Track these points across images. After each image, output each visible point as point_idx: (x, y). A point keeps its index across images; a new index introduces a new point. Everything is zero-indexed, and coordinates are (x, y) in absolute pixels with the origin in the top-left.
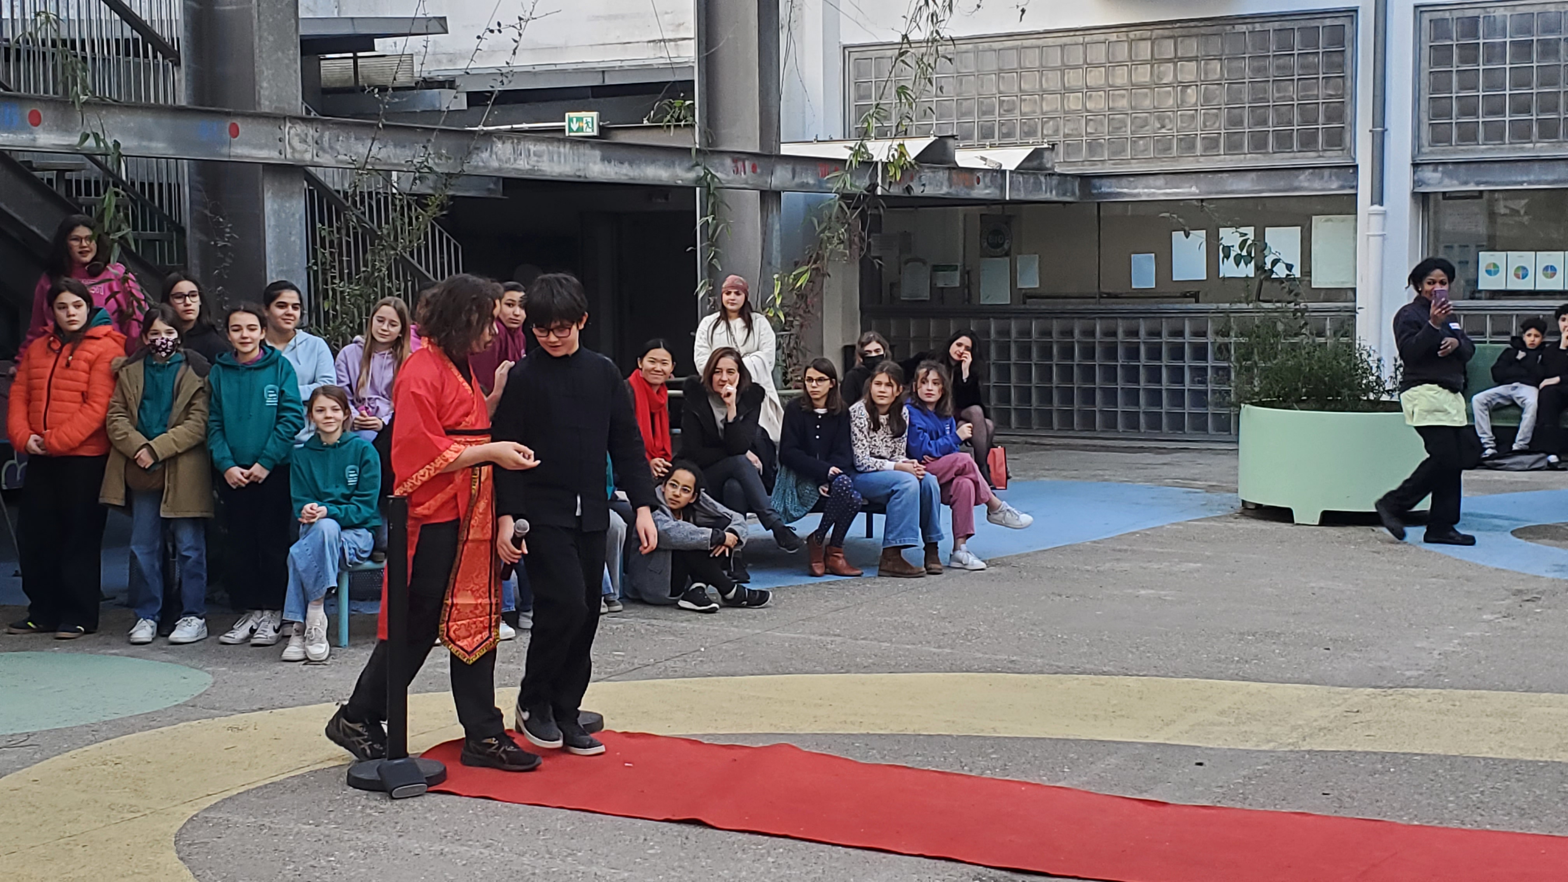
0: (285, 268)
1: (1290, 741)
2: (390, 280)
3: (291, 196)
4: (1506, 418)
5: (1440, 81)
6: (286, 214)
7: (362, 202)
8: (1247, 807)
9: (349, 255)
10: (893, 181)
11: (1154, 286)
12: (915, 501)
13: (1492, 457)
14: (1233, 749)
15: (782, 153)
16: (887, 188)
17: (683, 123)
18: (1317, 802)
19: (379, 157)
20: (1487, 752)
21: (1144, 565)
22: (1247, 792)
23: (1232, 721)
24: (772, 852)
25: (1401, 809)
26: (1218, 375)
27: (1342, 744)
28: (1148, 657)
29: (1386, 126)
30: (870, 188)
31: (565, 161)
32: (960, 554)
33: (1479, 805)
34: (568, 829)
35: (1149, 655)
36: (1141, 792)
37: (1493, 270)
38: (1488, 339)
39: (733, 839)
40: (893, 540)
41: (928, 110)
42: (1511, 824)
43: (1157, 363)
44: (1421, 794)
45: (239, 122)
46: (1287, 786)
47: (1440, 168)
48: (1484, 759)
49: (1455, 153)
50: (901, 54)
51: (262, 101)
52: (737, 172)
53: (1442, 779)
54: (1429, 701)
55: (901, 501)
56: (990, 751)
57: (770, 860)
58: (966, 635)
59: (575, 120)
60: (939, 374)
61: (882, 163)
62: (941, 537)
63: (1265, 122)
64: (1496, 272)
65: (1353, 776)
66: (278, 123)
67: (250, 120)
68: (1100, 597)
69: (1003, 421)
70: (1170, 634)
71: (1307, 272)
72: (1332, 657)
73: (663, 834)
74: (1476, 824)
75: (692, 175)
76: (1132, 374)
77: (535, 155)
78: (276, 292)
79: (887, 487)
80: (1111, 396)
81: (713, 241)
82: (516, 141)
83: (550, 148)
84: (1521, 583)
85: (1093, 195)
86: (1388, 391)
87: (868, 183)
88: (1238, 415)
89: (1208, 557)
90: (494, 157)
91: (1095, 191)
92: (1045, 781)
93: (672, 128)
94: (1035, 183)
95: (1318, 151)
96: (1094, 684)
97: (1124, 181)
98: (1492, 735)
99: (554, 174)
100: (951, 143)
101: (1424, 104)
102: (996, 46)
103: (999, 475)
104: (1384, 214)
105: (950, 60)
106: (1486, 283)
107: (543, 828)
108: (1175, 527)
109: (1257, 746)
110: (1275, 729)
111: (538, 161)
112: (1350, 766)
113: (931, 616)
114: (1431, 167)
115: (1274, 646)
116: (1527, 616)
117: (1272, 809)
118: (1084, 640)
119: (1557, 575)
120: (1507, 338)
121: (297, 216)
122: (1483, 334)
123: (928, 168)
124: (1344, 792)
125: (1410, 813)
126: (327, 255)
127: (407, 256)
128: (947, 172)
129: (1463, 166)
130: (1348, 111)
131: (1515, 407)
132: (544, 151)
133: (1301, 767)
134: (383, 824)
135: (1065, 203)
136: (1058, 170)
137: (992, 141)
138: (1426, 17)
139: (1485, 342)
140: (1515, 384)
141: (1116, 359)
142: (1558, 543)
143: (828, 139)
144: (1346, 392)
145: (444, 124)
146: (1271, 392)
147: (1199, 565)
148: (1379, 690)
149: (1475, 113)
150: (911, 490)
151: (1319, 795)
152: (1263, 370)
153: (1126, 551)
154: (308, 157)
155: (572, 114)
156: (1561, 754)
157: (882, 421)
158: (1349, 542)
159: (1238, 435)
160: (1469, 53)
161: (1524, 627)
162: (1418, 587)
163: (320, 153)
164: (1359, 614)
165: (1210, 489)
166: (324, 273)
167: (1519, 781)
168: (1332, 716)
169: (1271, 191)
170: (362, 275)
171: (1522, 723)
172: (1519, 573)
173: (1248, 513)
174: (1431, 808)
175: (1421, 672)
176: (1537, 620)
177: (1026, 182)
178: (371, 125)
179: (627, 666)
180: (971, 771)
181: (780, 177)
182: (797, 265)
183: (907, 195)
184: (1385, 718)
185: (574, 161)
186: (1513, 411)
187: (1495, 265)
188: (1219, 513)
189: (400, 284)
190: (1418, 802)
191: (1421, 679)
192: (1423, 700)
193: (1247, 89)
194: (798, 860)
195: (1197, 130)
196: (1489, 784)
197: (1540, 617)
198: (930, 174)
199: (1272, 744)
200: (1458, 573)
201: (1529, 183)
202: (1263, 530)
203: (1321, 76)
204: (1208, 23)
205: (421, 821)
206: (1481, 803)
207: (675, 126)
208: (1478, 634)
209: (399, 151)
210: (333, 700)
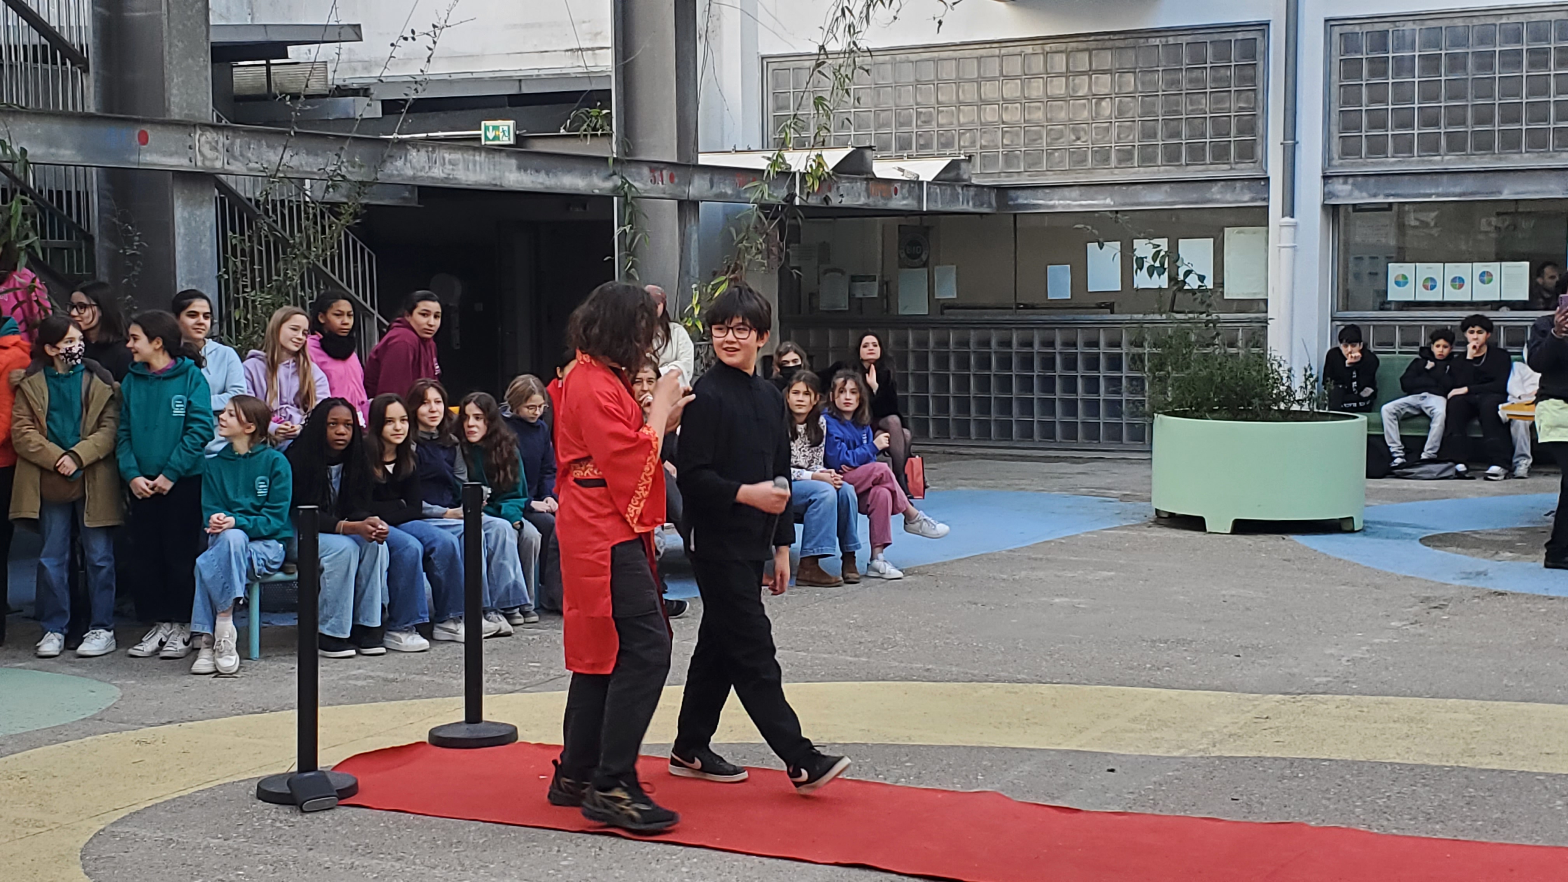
0: (195, 277)
1: (1201, 747)
2: (303, 289)
3: (201, 204)
4: (1413, 427)
5: (1350, 95)
6: (196, 222)
7: (274, 211)
8: (1157, 812)
9: (261, 263)
10: (811, 191)
11: (1069, 297)
12: (832, 509)
13: (1401, 466)
14: (1145, 756)
15: (700, 162)
16: (805, 198)
17: (599, 132)
18: (1226, 808)
19: (291, 164)
20: (1395, 758)
21: (1059, 574)
22: (1158, 797)
23: (1144, 727)
24: (686, 862)
25: (1309, 814)
26: (1132, 385)
27: (1251, 750)
28: (1062, 665)
29: (1297, 139)
30: (788, 199)
31: (481, 169)
32: (877, 563)
33: (1385, 810)
34: (481, 841)
35: (1062, 662)
36: (1053, 799)
37: (1402, 282)
38: (1397, 350)
39: (647, 849)
40: (811, 549)
41: (846, 122)
42: (1417, 828)
43: (1073, 374)
44: (1329, 799)
45: (148, 129)
46: (1196, 792)
47: (1350, 180)
48: (1391, 764)
49: (1364, 165)
50: (818, 65)
51: (172, 108)
52: (654, 181)
53: (1350, 785)
54: (1337, 707)
55: (818, 511)
56: (904, 759)
57: (684, 870)
58: (883, 644)
59: (491, 128)
60: (857, 383)
61: (800, 173)
62: (858, 547)
63: (1178, 135)
64: (1406, 283)
65: (1261, 782)
66: (188, 130)
67: (159, 128)
68: (1014, 605)
69: (921, 429)
70: (1084, 642)
71: (1219, 283)
72: (1242, 664)
73: (576, 846)
74: (1382, 829)
75: (609, 185)
76: (1048, 384)
77: (450, 163)
78: (187, 301)
79: (805, 496)
80: (1027, 406)
81: (630, 251)
82: (430, 149)
83: (465, 155)
84: (1429, 590)
85: (1010, 206)
86: (1298, 401)
87: (786, 193)
88: (1152, 425)
89: (1122, 566)
90: (408, 165)
91: (1011, 203)
92: (958, 788)
93: (589, 137)
94: (952, 195)
95: (1229, 164)
96: (1010, 692)
97: (1040, 192)
98: (1399, 741)
99: (469, 183)
100: (868, 153)
101: (1335, 117)
102: (913, 57)
103: (918, 484)
104: (1295, 226)
105: (867, 71)
106: (1395, 294)
107: (455, 841)
108: (1089, 536)
109: (1168, 752)
110: (1185, 736)
111: (453, 170)
112: (1259, 772)
113: (848, 626)
114: (1341, 180)
115: (1185, 654)
116: (1434, 623)
117: (1182, 814)
118: (999, 648)
119: (1465, 582)
120: (1416, 349)
121: (208, 224)
122: (1392, 344)
123: (847, 178)
124: (1252, 797)
125: (1317, 819)
126: (239, 264)
127: (321, 265)
128: (865, 182)
129: (1372, 180)
130: (1260, 123)
131: (1423, 417)
132: (459, 159)
133: (1211, 772)
134: (294, 837)
135: (981, 214)
136: (974, 181)
137: (910, 152)
138: (1337, 31)
139: (1394, 353)
140: (1423, 394)
141: (1032, 369)
142: (1465, 551)
143: (746, 149)
144: (1256, 401)
145: (357, 132)
146: (1184, 403)
147: (1112, 573)
148: (1287, 697)
149: (1384, 126)
150: (828, 500)
151: (1228, 800)
152: (1176, 379)
153: (1041, 559)
154: (218, 164)
155: (488, 123)
156: (1466, 759)
157: (799, 430)
158: (1259, 550)
159: (1151, 444)
160: (1379, 67)
161: (1431, 634)
162: (1328, 595)
163: (231, 161)
164: (1269, 621)
165: (1124, 498)
166: (236, 282)
167: (1425, 785)
168: (1242, 723)
169: (1185, 204)
170: (274, 283)
171: (1429, 729)
172: (1426, 581)
173: (1162, 521)
174: (1338, 813)
175: (1329, 679)
176: (1444, 626)
177: (943, 193)
178: (283, 133)
179: (543, 677)
180: (885, 779)
181: (698, 187)
182: (715, 275)
183: (825, 205)
184: (1293, 725)
185: (489, 169)
186: (1422, 421)
187: (1405, 277)
188: (1133, 522)
189: (312, 293)
190: (1326, 807)
191: (1330, 685)
192: (1332, 706)
193: (1160, 101)
194: (712, 870)
195: (1112, 142)
196: (1396, 789)
197: (1447, 624)
198: (848, 184)
199: (1183, 751)
200: (1366, 581)
201: (1438, 195)
202: (1175, 539)
203: (1233, 89)
204: (1122, 36)
205: (331, 834)
206: (1387, 807)
207: (592, 135)
208: (1386, 641)
209: (311, 159)
210: (244, 713)
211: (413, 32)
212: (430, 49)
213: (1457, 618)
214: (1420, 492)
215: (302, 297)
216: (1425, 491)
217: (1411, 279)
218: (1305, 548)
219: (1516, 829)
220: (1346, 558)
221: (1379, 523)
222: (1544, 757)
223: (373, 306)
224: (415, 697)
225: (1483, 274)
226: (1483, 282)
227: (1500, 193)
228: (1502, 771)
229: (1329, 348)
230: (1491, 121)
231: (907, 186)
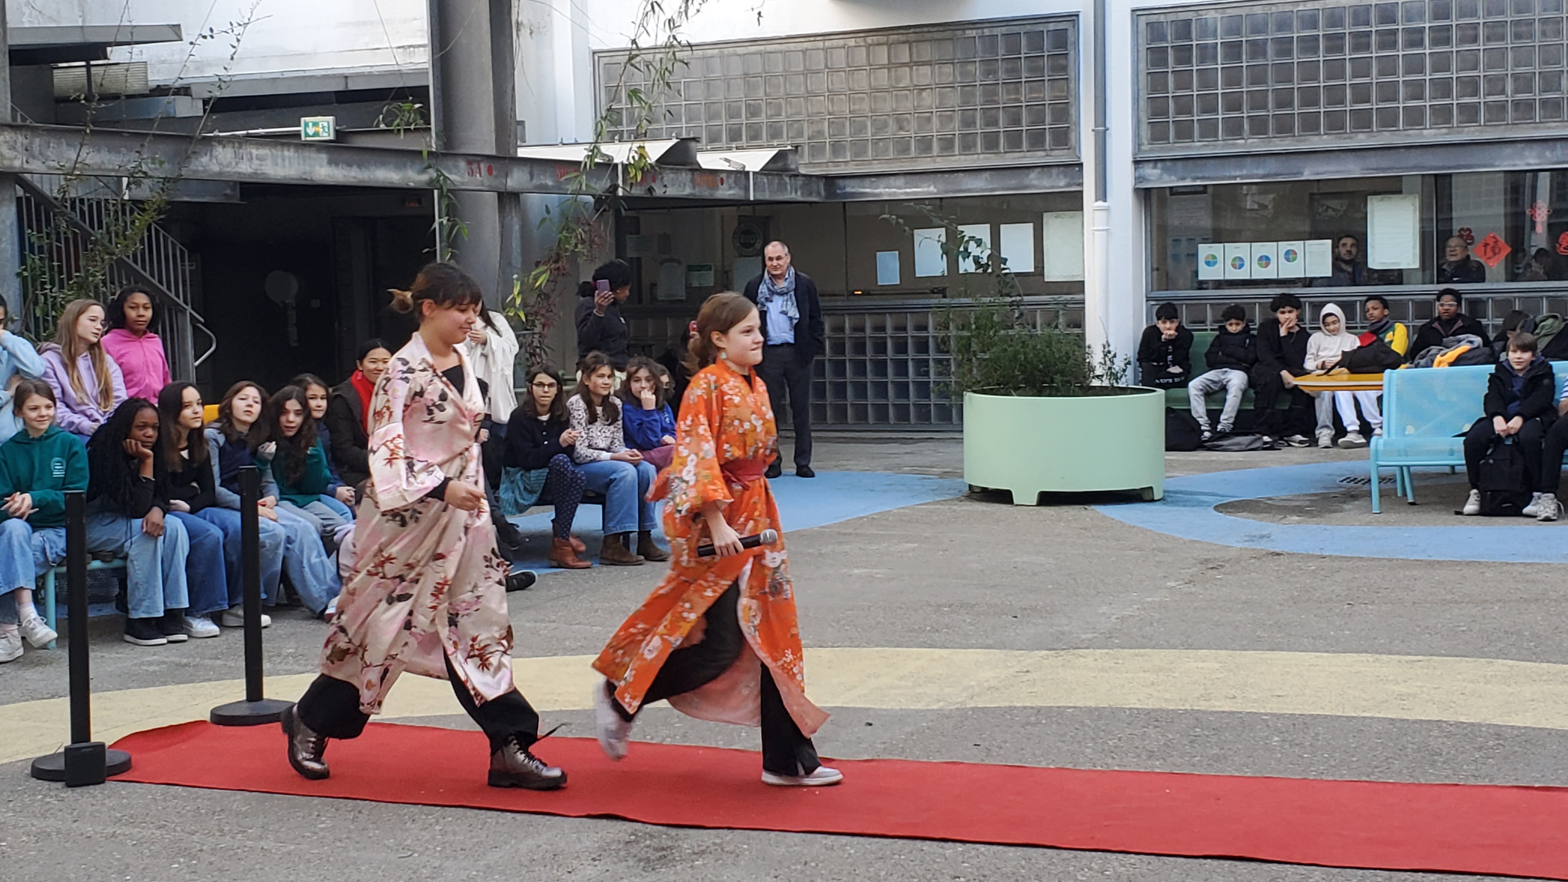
1: (959, 700)
2: (105, 285)
3: (1, 203)
5: (1157, 81)
7: (73, 208)
8: (902, 758)
9: (60, 260)
10: (634, 182)
11: (898, 283)
12: (633, 488)
13: (1210, 439)
14: (904, 709)
15: (519, 156)
16: (628, 189)
17: (412, 127)
18: (967, 753)
19: (87, 162)
20: (1135, 704)
21: (864, 547)
22: (907, 745)
23: (910, 684)
24: (441, 821)
25: (1042, 755)
27: (1005, 701)
29: (1108, 125)
30: (611, 189)
31: (290, 164)
33: (1114, 749)
34: (244, 809)
37: (1211, 262)
38: (1209, 327)
40: (613, 527)
41: (667, 113)
42: (1138, 765)
43: (903, 357)
44: (1064, 742)
46: (944, 739)
47: (1159, 165)
48: (1130, 709)
49: (1173, 150)
50: (630, 59)
52: (472, 173)
53: (1086, 728)
54: (1096, 660)
55: (619, 490)
57: (438, 828)
59: (310, 124)
61: (623, 164)
63: (996, 123)
64: (1215, 263)
65: (1006, 729)
70: (873, 609)
71: (1040, 267)
72: (1018, 624)
73: (337, 810)
74: (1105, 766)
75: (425, 177)
76: (881, 368)
77: (257, 159)
79: (607, 475)
80: (861, 390)
81: (453, 242)
82: (237, 145)
83: (274, 151)
84: (1211, 553)
85: (838, 194)
86: (1098, 377)
87: (609, 185)
88: (962, 403)
89: (926, 538)
90: (214, 161)
91: (839, 192)
92: (721, 745)
93: (402, 132)
94: (779, 184)
95: (1045, 150)
97: (867, 181)
98: (1144, 688)
99: (278, 177)
100: (693, 144)
101: (1143, 103)
102: (741, 51)
104: (1107, 210)
105: (688, 65)
106: (1206, 273)
108: (902, 511)
109: (928, 705)
110: (947, 690)
111: (261, 165)
112: (1007, 720)
114: (1151, 165)
115: (966, 616)
116: (1207, 582)
117: (925, 759)
119: (1247, 545)
121: (8, 223)
122: (1204, 322)
123: (672, 169)
124: (994, 743)
125: (1049, 758)
126: (37, 260)
127: (130, 262)
128: (690, 173)
129: (1180, 163)
130: (1073, 111)
132: (269, 155)
133: (962, 722)
134: (61, 811)
135: (811, 203)
136: (802, 171)
137: (739, 144)
138: (1143, 20)
139: (1206, 330)
140: (1224, 369)
141: (864, 353)
142: (1255, 516)
143: (573, 142)
144: (1058, 378)
145: (158, 129)
146: (991, 381)
147: (916, 545)
148: (1052, 652)
149: (1190, 112)
150: (629, 479)
151: (971, 745)
153: (850, 534)
154: (17, 163)
155: (308, 119)
156: (1202, 703)
157: (598, 412)
158: (1060, 520)
159: (962, 424)
160: (1184, 54)
161: (1202, 592)
162: (1114, 559)
163: (31, 160)
164: (1052, 584)
165: (944, 475)
166: (34, 281)
167: (1156, 727)
168: (1004, 677)
169: (1004, 189)
171: (1175, 677)
172: (1211, 544)
173: (974, 496)
174: (1069, 753)
175: (1095, 635)
176: (1216, 585)
177: (770, 184)
178: (80, 131)
181: (516, 179)
182: (537, 264)
183: (648, 195)
184: (1050, 677)
185: (299, 164)
187: (1214, 257)
188: (947, 497)
190: (1059, 749)
191: (1094, 641)
192: (1090, 659)
193: (978, 91)
194: (465, 827)
195: (934, 130)
196: (1128, 731)
197: (1218, 582)
198: (671, 176)
199: (941, 704)
200: (1154, 545)
201: (1242, 177)
202: (983, 512)
203: (1046, 78)
204: (941, 28)
205: (98, 807)
206: (1116, 747)
207: (405, 130)
208: (1158, 599)
209: (113, 157)
210: (33, 699)
211: (211, 30)
212: (234, 47)
213: (1230, 577)
214: (1227, 463)
215: (104, 293)
216: (1231, 462)
217: (1220, 258)
218: (1104, 517)
219: (1230, 762)
220: (1140, 525)
221: (1181, 492)
222: (1275, 700)
223: (186, 303)
224: (205, 681)
225: (1287, 253)
226: (1288, 260)
227: (1302, 174)
228: (1231, 713)
229: (1145, 327)
230: (1290, 104)
231: (733, 176)
